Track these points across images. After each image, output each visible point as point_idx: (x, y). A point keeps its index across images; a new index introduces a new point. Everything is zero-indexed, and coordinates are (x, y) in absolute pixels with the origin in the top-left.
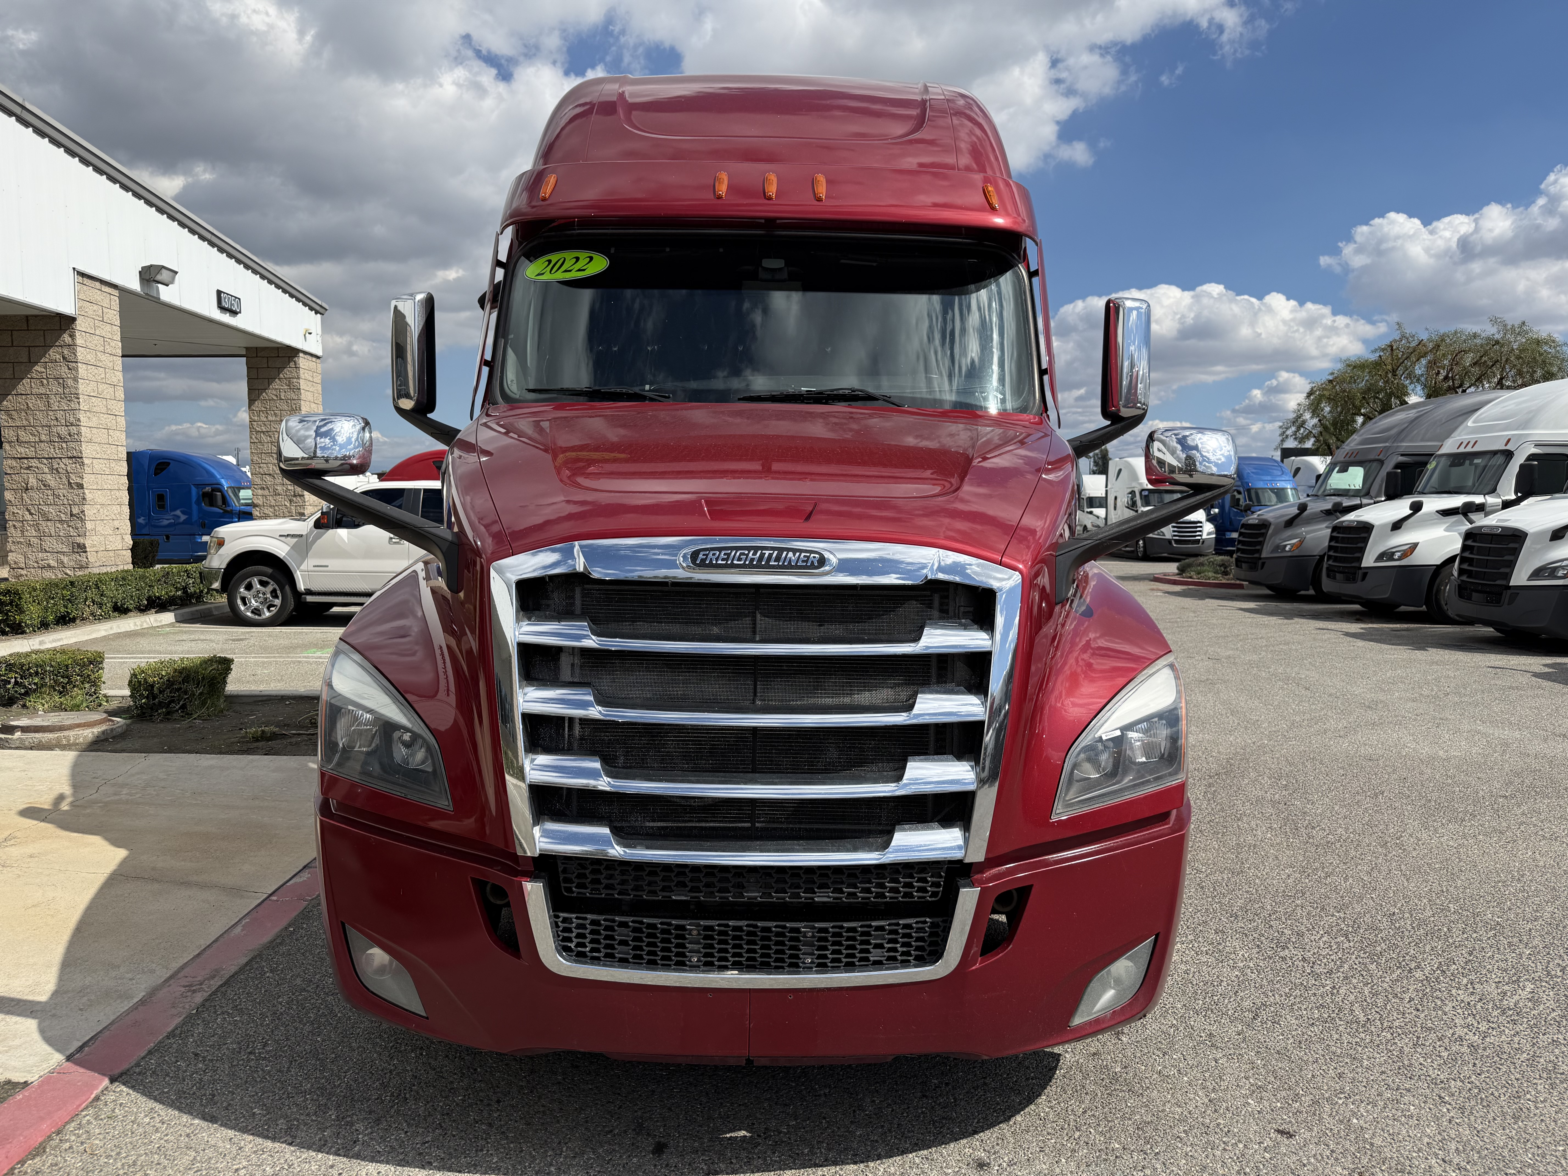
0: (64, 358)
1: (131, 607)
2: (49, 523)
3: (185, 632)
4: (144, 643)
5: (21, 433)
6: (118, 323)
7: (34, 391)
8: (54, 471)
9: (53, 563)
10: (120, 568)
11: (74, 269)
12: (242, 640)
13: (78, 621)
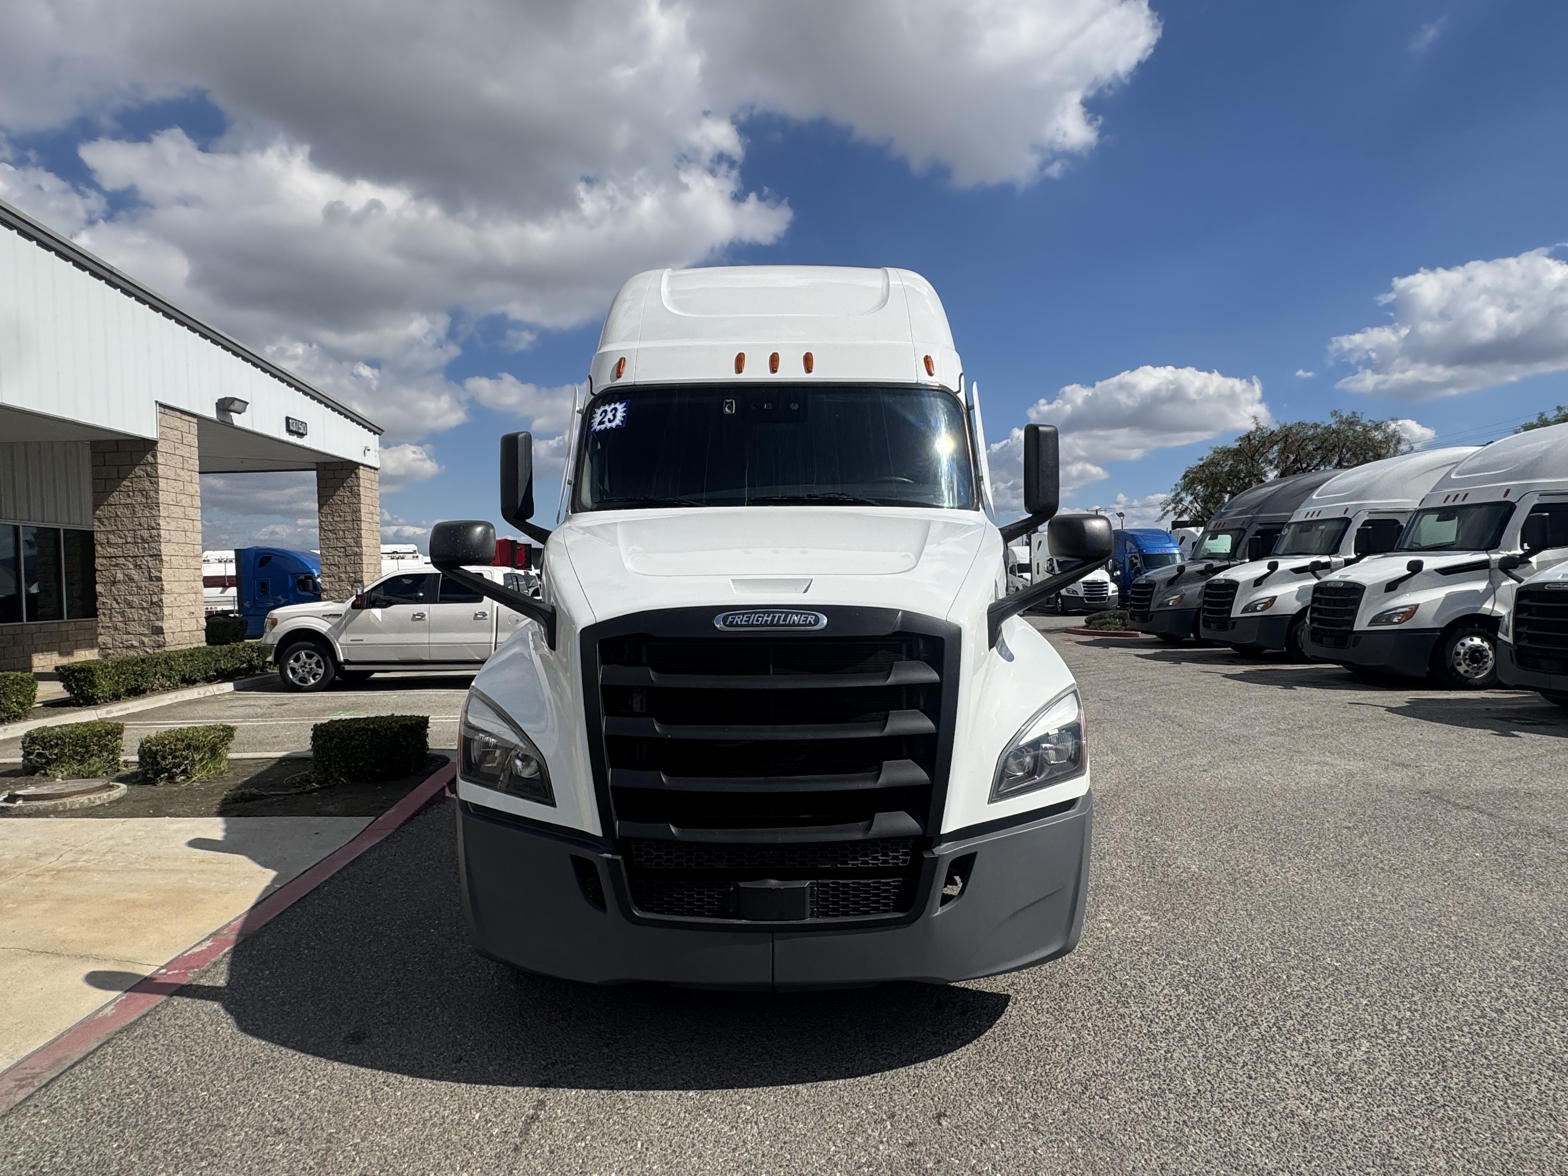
0: (148, 475)
1: (198, 679)
2: (133, 610)
3: (241, 699)
4: (200, 710)
5: (111, 536)
6: (196, 445)
7: (122, 502)
8: (137, 567)
9: (135, 643)
10: (196, 645)
11: (156, 402)
12: (284, 704)
13: (148, 692)
